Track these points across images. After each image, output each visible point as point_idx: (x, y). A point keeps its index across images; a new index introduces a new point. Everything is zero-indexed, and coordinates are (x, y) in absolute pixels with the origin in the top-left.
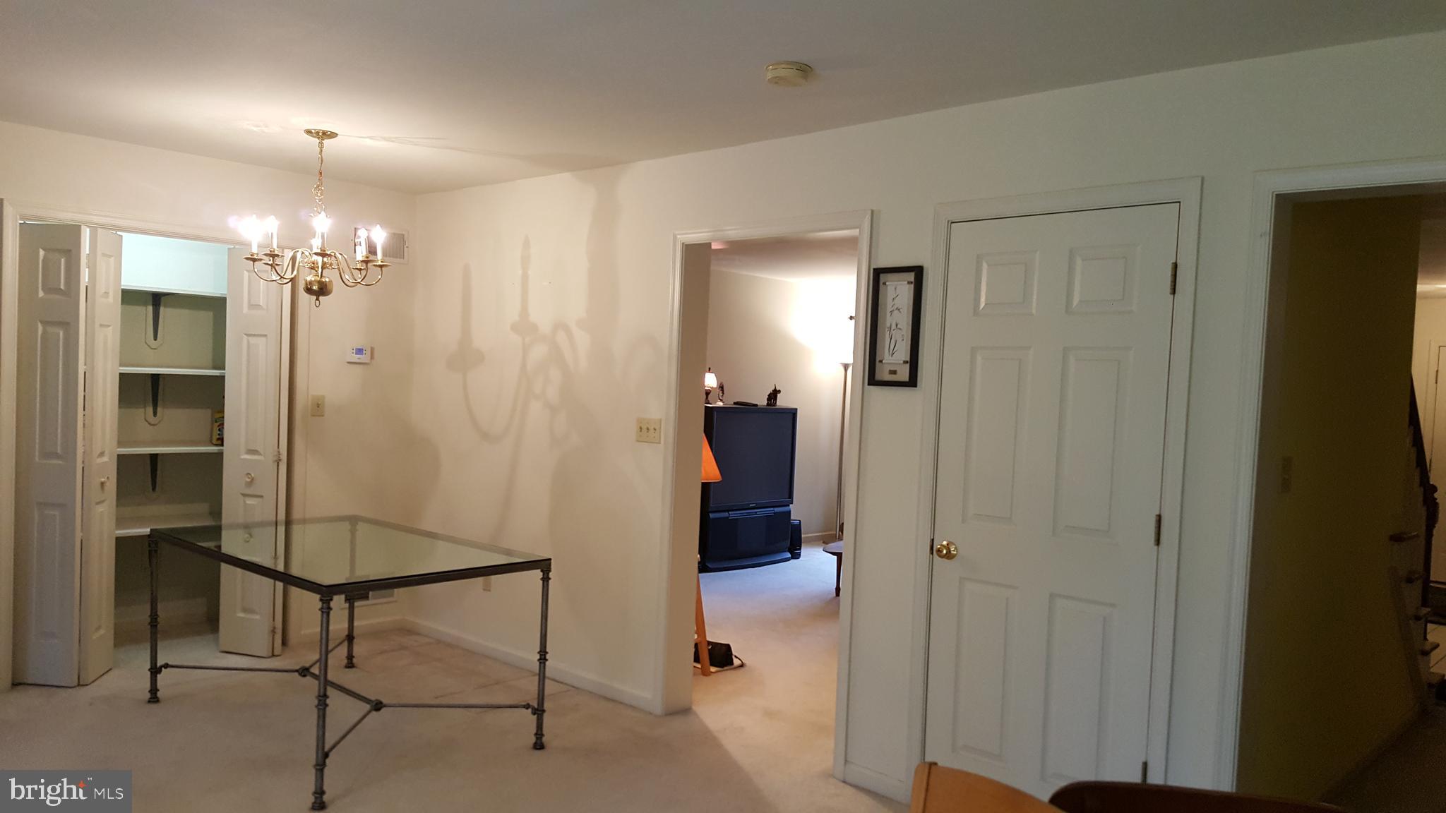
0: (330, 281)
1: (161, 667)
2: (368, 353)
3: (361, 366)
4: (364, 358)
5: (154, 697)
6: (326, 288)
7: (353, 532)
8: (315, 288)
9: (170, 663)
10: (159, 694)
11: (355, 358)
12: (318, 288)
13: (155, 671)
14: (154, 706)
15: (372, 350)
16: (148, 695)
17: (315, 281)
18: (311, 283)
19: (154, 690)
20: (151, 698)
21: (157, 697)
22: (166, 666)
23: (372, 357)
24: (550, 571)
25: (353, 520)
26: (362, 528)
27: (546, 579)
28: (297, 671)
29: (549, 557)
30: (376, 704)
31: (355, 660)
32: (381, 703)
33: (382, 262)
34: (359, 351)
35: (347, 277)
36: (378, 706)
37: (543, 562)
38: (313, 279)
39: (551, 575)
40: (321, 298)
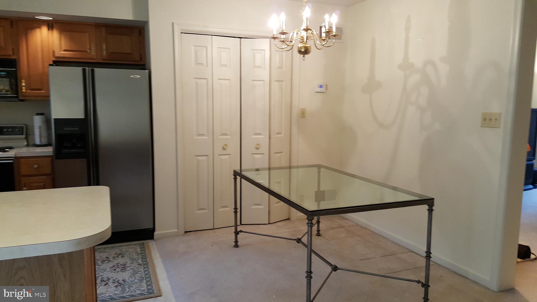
0: (310, 46)
1: (239, 231)
2: (324, 87)
3: (321, 93)
4: (323, 90)
5: (236, 246)
6: (308, 50)
7: (319, 173)
8: (302, 50)
9: (243, 230)
10: (238, 243)
11: (319, 90)
12: (305, 50)
13: (237, 233)
14: (236, 249)
15: (327, 85)
16: (234, 244)
17: (302, 47)
18: (301, 47)
19: (236, 242)
20: (235, 245)
21: (238, 245)
22: (241, 231)
23: (326, 89)
24: (433, 206)
25: (319, 167)
26: (322, 170)
27: (430, 211)
28: (295, 240)
29: (433, 197)
30: (335, 267)
31: (320, 232)
32: (337, 267)
33: (335, 33)
34: (321, 86)
35: (318, 42)
36: (335, 268)
37: (429, 200)
38: (302, 46)
39: (434, 208)
40: (306, 56)
